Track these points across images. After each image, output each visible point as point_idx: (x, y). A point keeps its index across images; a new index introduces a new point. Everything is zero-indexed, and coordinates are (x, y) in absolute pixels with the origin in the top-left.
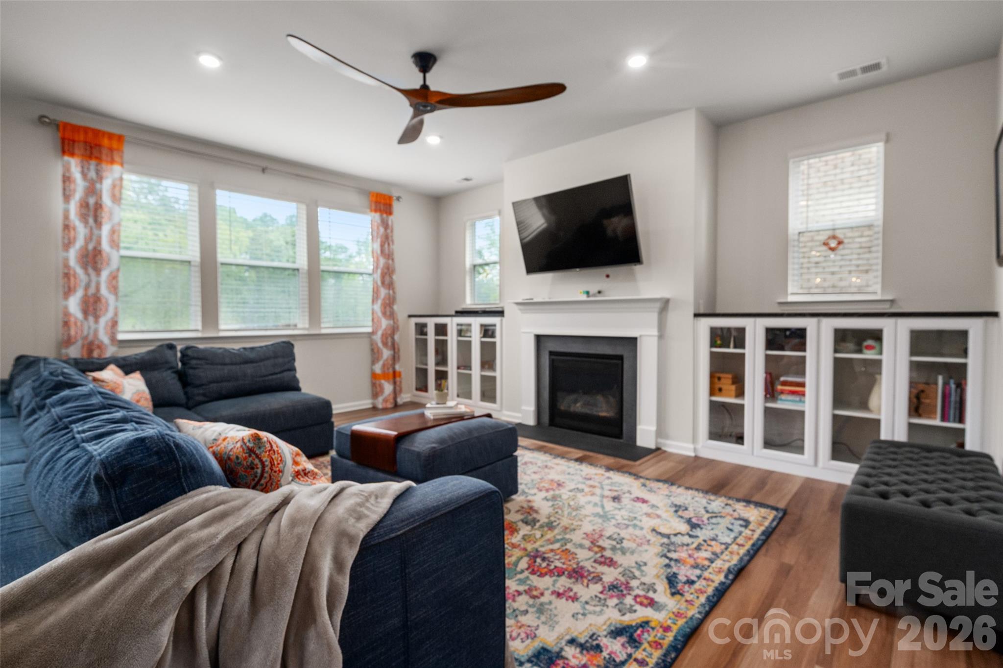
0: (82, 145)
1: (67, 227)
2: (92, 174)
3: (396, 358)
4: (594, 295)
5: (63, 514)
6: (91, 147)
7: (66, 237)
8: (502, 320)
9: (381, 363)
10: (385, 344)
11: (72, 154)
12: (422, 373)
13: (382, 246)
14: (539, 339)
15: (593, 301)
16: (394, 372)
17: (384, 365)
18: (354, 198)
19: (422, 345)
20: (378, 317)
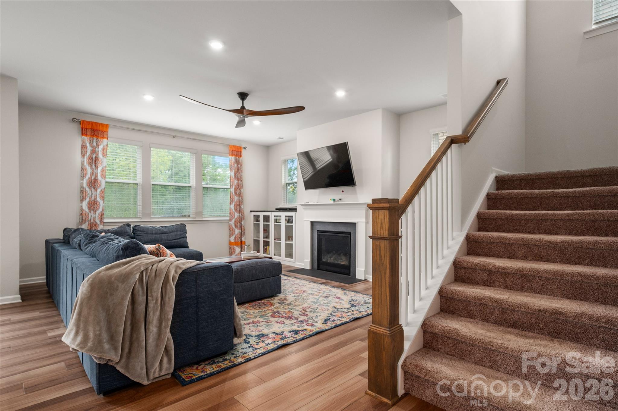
0: (90, 130)
1: (83, 169)
2: (95, 144)
3: (243, 235)
4: (338, 201)
5: (113, 258)
6: (94, 131)
7: (82, 174)
8: (295, 214)
9: (234, 236)
10: (236, 226)
11: (86, 135)
12: (257, 242)
13: (235, 174)
14: (312, 223)
15: (336, 204)
16: (241, 242)
17: (235, 238)
18: (221, 148)
19: (257, 226)
20: (233, 212)
